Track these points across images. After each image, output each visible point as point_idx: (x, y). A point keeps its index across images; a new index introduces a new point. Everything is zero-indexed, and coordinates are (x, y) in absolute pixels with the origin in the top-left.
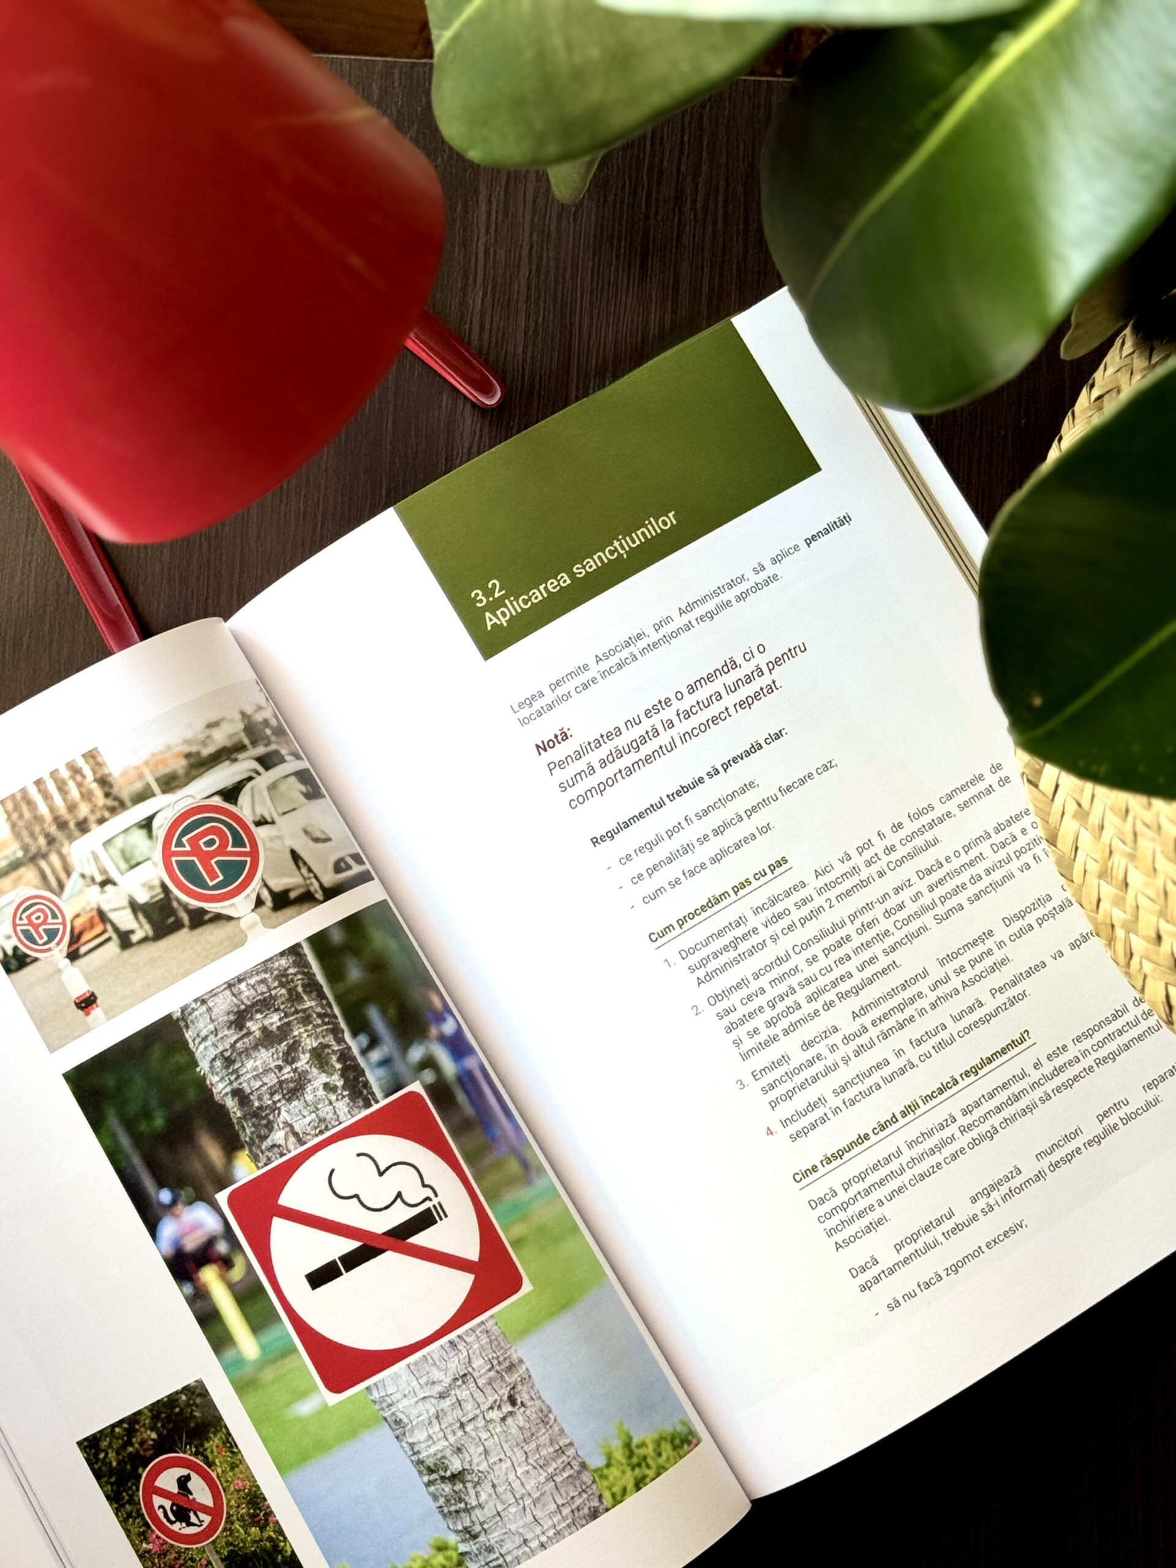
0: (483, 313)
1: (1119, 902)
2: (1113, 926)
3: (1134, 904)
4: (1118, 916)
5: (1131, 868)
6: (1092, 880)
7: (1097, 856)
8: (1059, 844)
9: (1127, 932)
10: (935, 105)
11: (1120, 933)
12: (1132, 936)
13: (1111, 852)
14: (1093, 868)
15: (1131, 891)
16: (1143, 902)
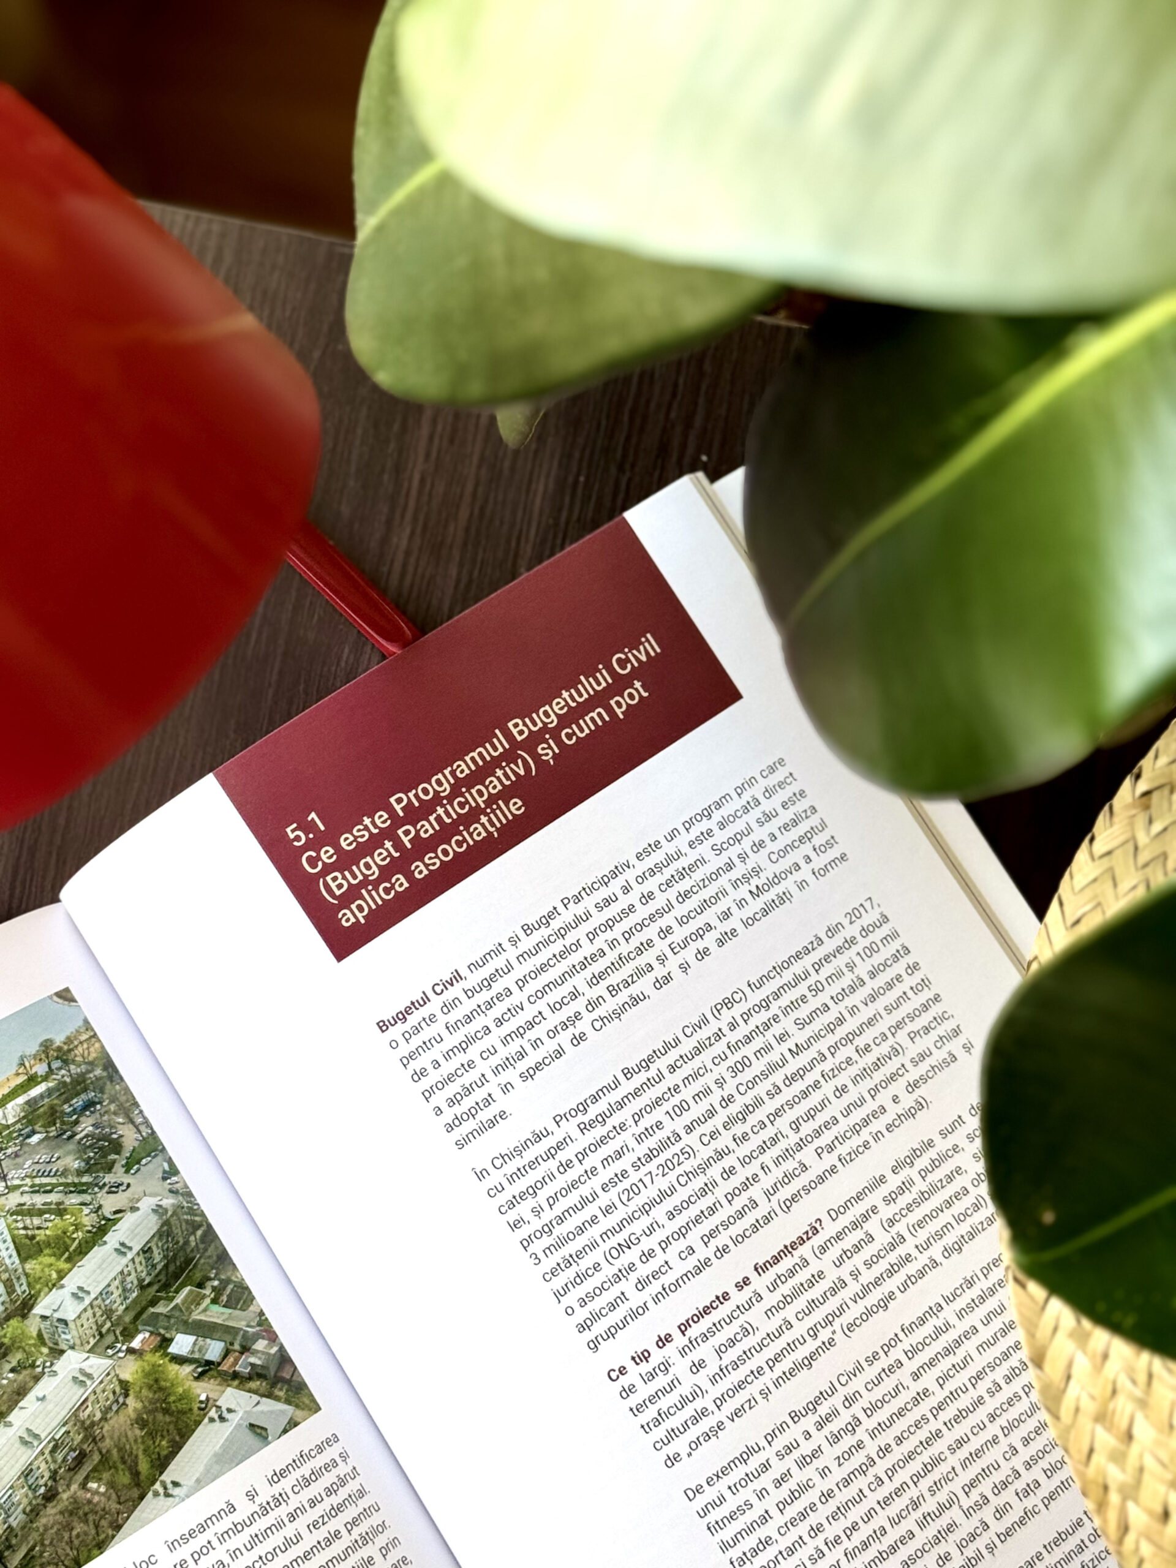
0: (408, 553)
1: (1118, 1458)
2: (1106, 1488)
3: (1137, 1465)
4: (1116, 1475)
5: (1139, 1417)
6: (1085, 1423)
7: (1096, 1392)
8: (1047, 1366)
9: (1124, 1500)
10: (981, 405)
11: (1114, 1498)
12: (1131, 1506)
13: (1114, 1392)
14: (1089, 1407)
15: (1135, 1449)
16: (1150, 1463)
